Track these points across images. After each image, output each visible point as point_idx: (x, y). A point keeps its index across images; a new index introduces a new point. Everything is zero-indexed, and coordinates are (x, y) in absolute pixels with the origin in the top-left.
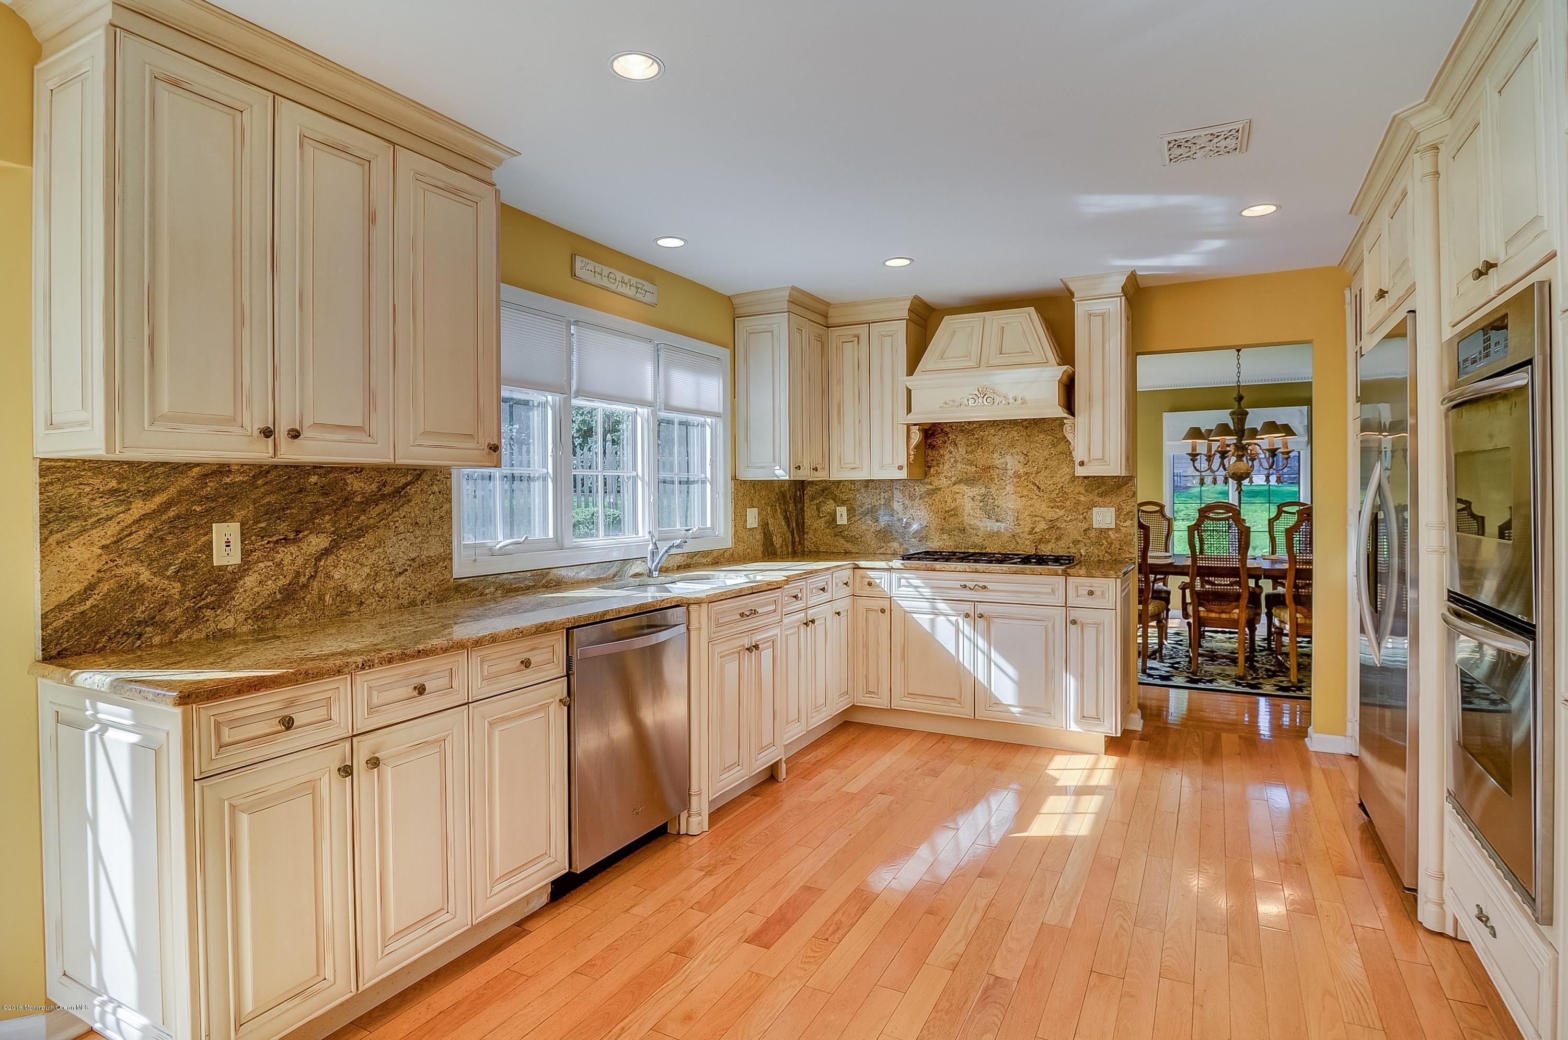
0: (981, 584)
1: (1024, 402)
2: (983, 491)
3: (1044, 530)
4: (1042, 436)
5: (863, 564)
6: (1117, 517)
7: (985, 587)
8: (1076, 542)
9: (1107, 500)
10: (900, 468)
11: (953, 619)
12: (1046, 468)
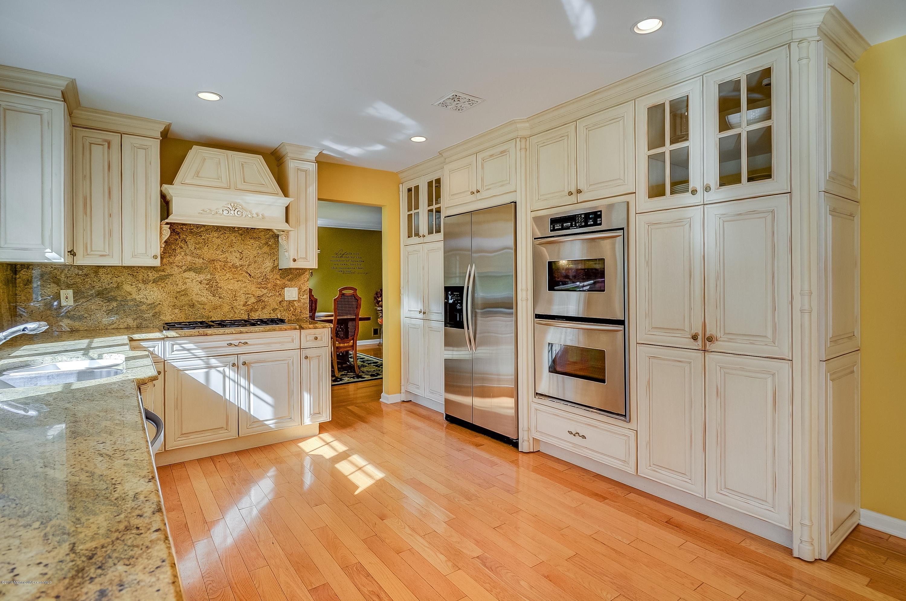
1: (263, 217)
2: (209, 277)
3: (254, 303)
4: (252, 241)
6: (299, 293)
7: (244, 343)
8: (274, 310)
9: (293, 283)
10: (155, 257)
11: (221, 369)
12: (255, 262)
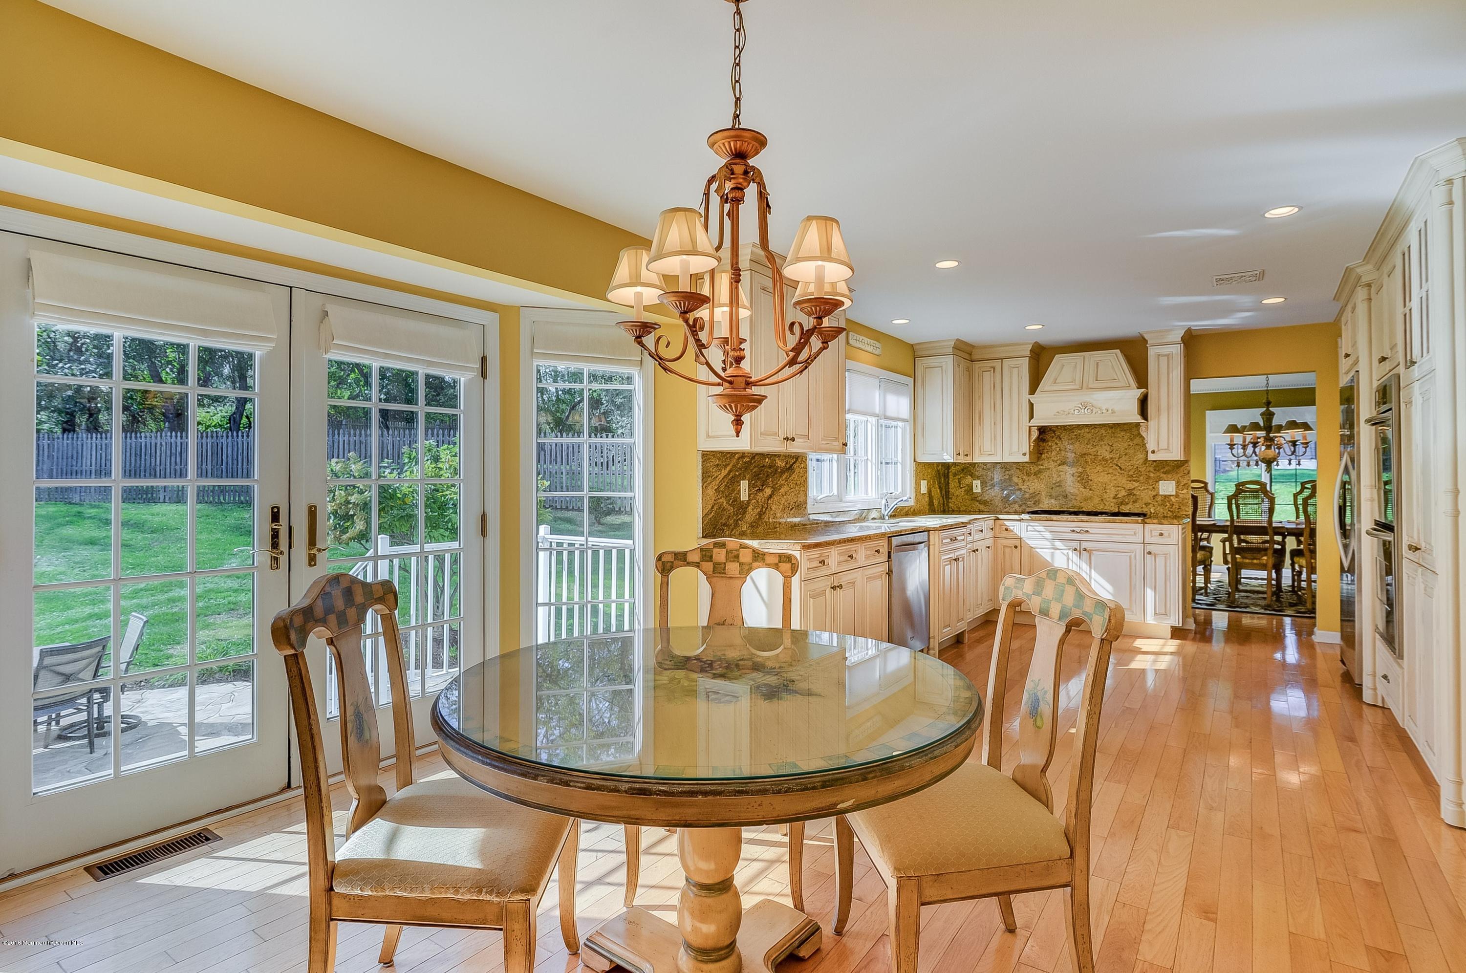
0: (1085, 529)
1: (1113, 412)
2: (1080, 470)
3: (1124, 496)
4: (1122, 433)
5: (1001, 517)
6: (1177, 487)
7: (1087, 531)
8: (1147, 504)
9: (1170, 476)
10: (1024, 454)
11: (1065, 552)
12: (1126, 455)
